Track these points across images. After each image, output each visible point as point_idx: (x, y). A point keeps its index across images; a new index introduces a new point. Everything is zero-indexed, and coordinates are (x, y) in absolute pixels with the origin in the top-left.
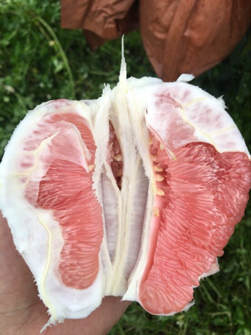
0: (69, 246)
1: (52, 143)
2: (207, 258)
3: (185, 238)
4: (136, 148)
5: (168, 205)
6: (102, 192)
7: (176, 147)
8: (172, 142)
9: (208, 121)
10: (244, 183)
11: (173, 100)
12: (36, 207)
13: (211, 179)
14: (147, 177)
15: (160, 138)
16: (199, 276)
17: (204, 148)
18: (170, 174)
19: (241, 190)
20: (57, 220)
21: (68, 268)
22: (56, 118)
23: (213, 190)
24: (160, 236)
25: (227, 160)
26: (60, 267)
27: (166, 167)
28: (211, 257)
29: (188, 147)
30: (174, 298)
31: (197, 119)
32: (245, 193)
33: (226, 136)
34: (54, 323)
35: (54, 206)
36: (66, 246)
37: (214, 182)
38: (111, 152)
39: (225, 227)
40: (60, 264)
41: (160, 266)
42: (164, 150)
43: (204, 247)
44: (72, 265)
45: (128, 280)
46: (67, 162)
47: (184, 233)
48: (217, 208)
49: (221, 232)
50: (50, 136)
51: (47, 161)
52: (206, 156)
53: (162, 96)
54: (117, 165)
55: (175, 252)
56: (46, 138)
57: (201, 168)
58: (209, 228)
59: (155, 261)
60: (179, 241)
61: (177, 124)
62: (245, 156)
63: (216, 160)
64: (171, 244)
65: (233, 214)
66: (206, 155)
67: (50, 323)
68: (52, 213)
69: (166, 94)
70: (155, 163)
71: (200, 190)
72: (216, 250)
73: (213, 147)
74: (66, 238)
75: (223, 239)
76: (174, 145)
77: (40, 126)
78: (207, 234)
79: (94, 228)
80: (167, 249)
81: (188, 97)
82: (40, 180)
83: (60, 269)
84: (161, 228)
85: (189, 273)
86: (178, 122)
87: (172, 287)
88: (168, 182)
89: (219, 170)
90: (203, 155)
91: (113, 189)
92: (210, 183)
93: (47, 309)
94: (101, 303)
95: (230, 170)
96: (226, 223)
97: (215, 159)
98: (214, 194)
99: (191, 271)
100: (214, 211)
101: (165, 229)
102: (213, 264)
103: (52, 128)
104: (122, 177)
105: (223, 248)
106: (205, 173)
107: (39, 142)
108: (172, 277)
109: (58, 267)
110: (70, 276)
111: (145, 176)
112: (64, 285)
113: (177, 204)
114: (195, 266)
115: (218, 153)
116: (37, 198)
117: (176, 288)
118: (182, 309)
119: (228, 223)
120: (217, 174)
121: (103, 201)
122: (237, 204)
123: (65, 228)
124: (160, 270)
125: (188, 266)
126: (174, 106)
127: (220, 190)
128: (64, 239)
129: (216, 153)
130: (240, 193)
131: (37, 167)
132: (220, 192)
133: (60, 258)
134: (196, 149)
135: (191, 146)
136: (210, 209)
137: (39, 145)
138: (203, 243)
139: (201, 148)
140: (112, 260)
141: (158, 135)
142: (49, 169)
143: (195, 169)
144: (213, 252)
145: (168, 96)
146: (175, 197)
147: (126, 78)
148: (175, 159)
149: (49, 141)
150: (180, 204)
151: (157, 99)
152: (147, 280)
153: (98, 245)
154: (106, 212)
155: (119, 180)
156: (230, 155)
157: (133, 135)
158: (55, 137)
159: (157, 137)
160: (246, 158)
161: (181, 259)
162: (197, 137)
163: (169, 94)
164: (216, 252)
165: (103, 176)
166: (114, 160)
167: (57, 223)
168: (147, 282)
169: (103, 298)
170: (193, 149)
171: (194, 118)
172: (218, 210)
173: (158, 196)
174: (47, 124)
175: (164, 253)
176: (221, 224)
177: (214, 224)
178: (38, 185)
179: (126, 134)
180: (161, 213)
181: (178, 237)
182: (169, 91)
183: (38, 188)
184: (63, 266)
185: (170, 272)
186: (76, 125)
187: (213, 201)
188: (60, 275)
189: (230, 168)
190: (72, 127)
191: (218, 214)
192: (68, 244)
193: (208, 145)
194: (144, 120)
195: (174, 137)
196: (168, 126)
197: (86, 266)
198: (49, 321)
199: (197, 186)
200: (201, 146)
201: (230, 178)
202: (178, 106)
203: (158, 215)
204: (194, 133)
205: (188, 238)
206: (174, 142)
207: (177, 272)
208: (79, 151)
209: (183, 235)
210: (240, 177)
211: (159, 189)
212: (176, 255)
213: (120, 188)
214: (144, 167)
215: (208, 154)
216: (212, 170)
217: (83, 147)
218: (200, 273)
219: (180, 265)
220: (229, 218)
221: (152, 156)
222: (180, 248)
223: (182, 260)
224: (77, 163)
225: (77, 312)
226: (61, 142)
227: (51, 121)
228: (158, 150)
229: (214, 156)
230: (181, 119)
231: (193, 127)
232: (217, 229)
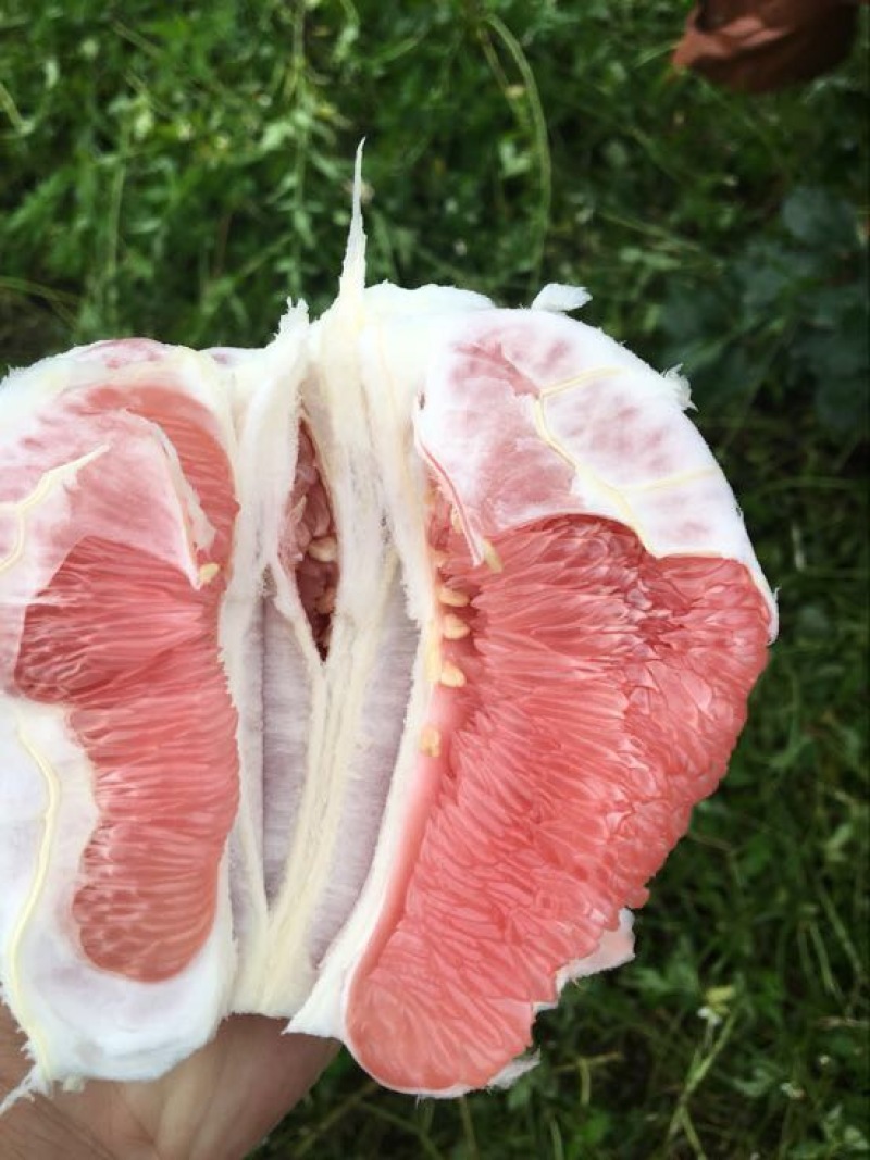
0: (111, 832)
1: (79, 482)
2: (586, 912)
3: (523, 837)
4: (384, 522)
5: (471, 718)
6: (264, 661)
7: (502, 527)
8: (492, 509)
9: (622, 446)
10: (732, 663)
11: (512, 369)
12: (11, 691)
13: (623, 643)
14: (413, 623)
15: (455, 493)
16: (558, 967)
17: (607, 536)
18: (486, 616)
19: (720, 688)
20: (81, 741)
21: (105, 907)
22: (105, 399)
23: (624, 680)
24: (434, 821)
25: (680, 584)
26: (79, 900)
27: (472, 591)
28: (601, 908)
29: (550, 531)
30: (464, 1039)
31: (586, 437)
32: (730, 697)
33: (678, 501)
34: (43, 1089)
35: (74, 692)
36: (101, 832)
37: (630, 655)
38: (299, 526)
39: (655, 807)
40: (79, 889)
41: (424, 921)
42: (463, 535)
43: (581, 873)
44: (121, 897)
45: (320, 966)
46: (126, 548)
47: (517, 818)
48: (632, 742)
49: (641, 822)
50: (76, 456)
51: (58, 541)
52: (610, 565)
53: (476, 351)
54: (315, 572)
55: (481, 879)
56: (60, 464)
57: (591, 602)
58: (604, 811)
59: (407, 908)
60: (501, 844)
61: (519, 449)
62: (743, 572)
63: (643, 578)
64: (470, 852)
65: (687, 765)
66: (610, 560)
67: (30, 1087)
68: (65, 718)
69: (489, 345)
70: (443, 577)
71: (582, 676)
72: (622, 883)
73: (633, 534)
74: (105, 803)
75: (647, 849)
76: (496, 521)
77: (45, 421)
78: (593, 828)
79: (208, 778)
80: (455, 871)
81: (563, 362)
82: (29, 600)
83: (78, 906)
84: (442, 796)
85: (522, 955)
86: (521, 444)
87: (462, 998)
88: (478, 643)
89: (651, 614)
90: (601, 558)
91: (299, 655)
92: (618, 655)
93: (23, 1038)
94: (215, 1035)
95: (688, 617)
96: (659, 794)
97: (642, 576)
98: (628, 695)
99: (528, 949)
100: (624, 752)
101: (456, 803)
102: (606, 932)
103: (84, 429)
104: (331, 616)
105: (647, 880)
106: (598, 619)
107: (35, 472)
108: (463, 964)
109: (71, 898)
110: (114, 934)
111: (406, 616)
112: (88, 961)
113: (503, 719)
114: (543, 933)
115: (652, 559)
116: (12, 664)
117: (472, 1000)
118: (493, 1075)
119: (666, 795)
120: (644, 627)
121: (262, 692)
122: (700, 732)
123: (106, 769)
124: (425, 938)
125: (521, 930)
126: (511, 389)
127: (648, 682)
128: (99, 806)
129: (646, 557)
130: (714, 697)
131: (21, 557)
132: (648, 688)
133: (80, 871)
134: (578, 543)
135: (560, 528)
136: (613, 744)
137: (35, 483)
138: (580, 857)
139: (596, 535)
140: (271, 893)
141: (447, 479)
142: (62, 568)
143: (571, 604)
144: (611, 893)
145: (496, 355)
146: (497, 694)
147: (363, 283)
148: (497, 567)
149: (68, 473)
150: (512, 719)
151: (459, 360)
152: (378, 970)
153: (216, 837)
154: (269, 730)
155: (321, 624)
156: (685, 565)
157: (377, 475)
158: (91, 463)
159: (444, 488)
160: (744, 580)
161: (500, 905)
162: (579, 499)
163: (499, 349)
164: (620, 893)
165: (266, 606)
166: (308, 555)
167: (79, 753)
168: (376, 975)
169: (224, 1020)
170: (570, 535)
171: (575, 432)
172: (637, 750)
173: (441, 686)
174: (70, 418)
175: (441, 882)
176: (643, 796)
177: (619, 796)
178: (22, 618)
179: (353, 471)
180: (447, 747)
181: (499, 830)
182: (500, 339)
183: (20, 629)
184: (91, 896)
185: (458, 946)
186: (162, 426)
187: (623, 717)
188: (77, 929)
189: (686, 610)
190: (150, 433)
191: (635, 763)
192: (110, 826)
193: (618, 529)
194: (409, 431)
195: (501, 493)
196: (486, 455)
197: (168, 902)
199: (573, 662)
200: (596, 528)
201: (686, 644)
202: (526, 389)
203: (436, 753)
204: (574, 484)
205: (531, 838)
206: (499, 511)
207: (481, 948)
208: (169, 516)
209: (516, 825)
210: (721, 644)
211: (448, 663)
212: (482, 892)
213: (324, 652)
214: (406, 586)
215: (616, 558)
216: (625, 610)
217: (184, 501)
218: (562, 960)
219: (494, 928)
220: (671, 780)
221: (433, 551)
222: (501, 867)
223: (504, 909)
224: (163, 556)
225: (122, 1057)
226: (112, 483)
227: (88, 407)
228: (451, 532)
229: (637, 565)
230: (534, 434)
231: (568, 461)
232: (628, 812)
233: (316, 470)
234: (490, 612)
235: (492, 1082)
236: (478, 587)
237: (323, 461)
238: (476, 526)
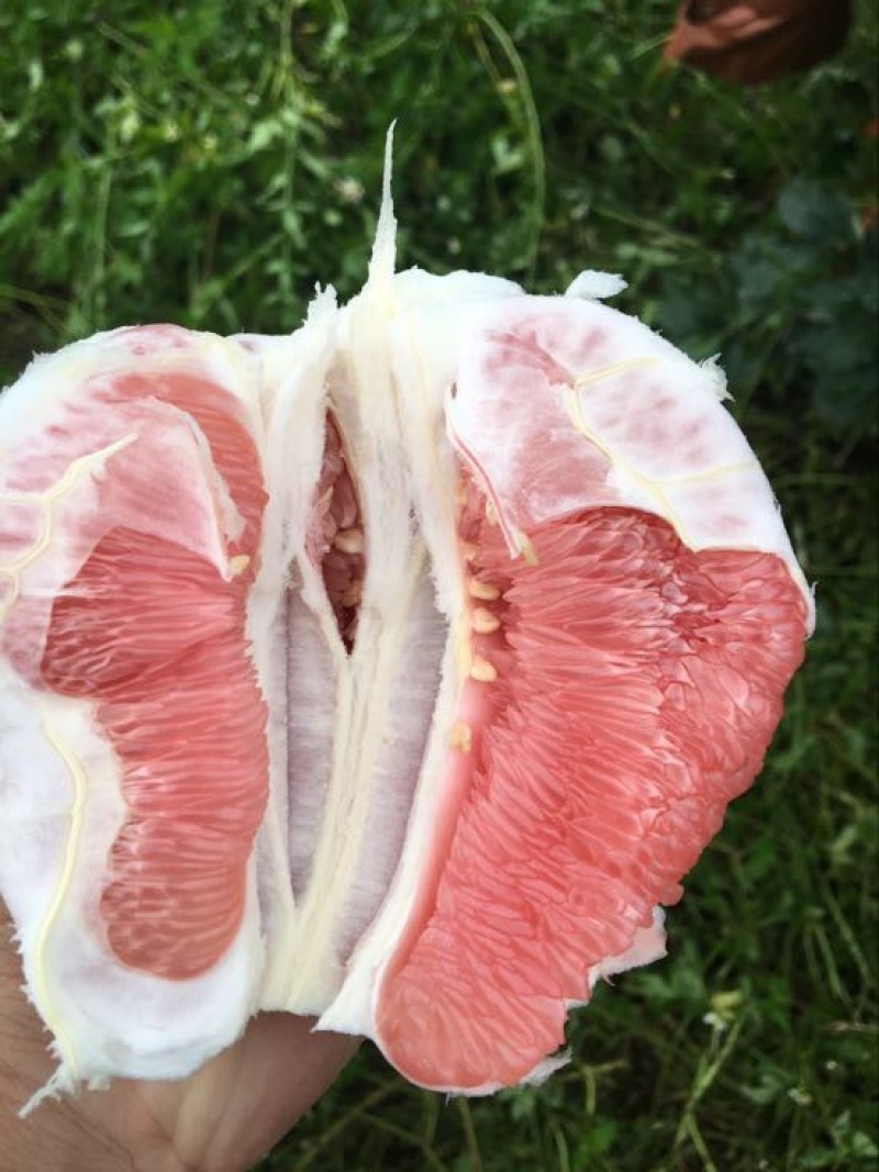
0: (140, 828)
1: (108, 471)
2: (620, 908)
3: (555, 833)
4: (412, 513)
5: (502, 713)
6: (288, 653)
7: (539, 519)
8: (527, 500)
9: (659, 437)
10: (769, 658)
11: (547, 358)
12: (36, 684)
13: (657, 637)
14: (443, 616)
15: (490, 486)
16: (589, 965)
17: (642, 528)
18: (517, 608)
19: (757, 683)
20: (108, 735)
21: (134, 904)
22: (132, 386)
23: (659, 675)
24: (466, 819)
25: (717, 578)
26: (106, 896)
27: (504, 584)
28: (634, 904)
29: (585, 522)
30: (496, 1035)
31: (622, 428)
32: (768, 693)
33: (715, 494)
34: (70, 1087)
35: (101, 686)
36: (130, 827)
37: (665, 649)
38: (325, 518)
39: (690, 803)
40: (107, 885)
41: (456, 918)
42: (498, 525)
43: (614, 870)
44: (149, 893)
45: (348, 963)
46: (154, 539)
47: (551, 816)
48: (668, 738)
49: (678, 820)
50: (103, 445)
51: (85, 532)
52: (645, 559)
53: (510, 339)
54: (342, 564)
55: (513, 875)
56: (88, 452)
57: (625, 596)
58: (638, 806)
59: (439, 905)
60: (532, 840)
61: (554, 439)
62: (780, 565)
63: (678, 573)
64: (502, 848)
65: (723, 761)
66: (645, 553)
67: (58, 1085)
68: (92, 713)
69: (523, 334)
70: (473, 570)
71: (616, 671)
72: (655, 879)
73: (669, 527)
74: (133, 798)
75: (681, 846)
76: (532, 513)
77: (72, 409)
78: (626, 823)
79: (236, 773)
80: (485, 866)
81: (598, 351)
82: (56, 592)
83: (105, 903)
84: (473, 792)
85: (556, 954)
86: (556, 435)
87: (494, 996)
88: (511, 637)
89: (686, 608)
90: (636, 551)
91: (326, 649)
92: (651, 650)
93: (50, 1037)
94: (243, 1033)
95: (722, 612)
96: (694, 791)
97: (678, 570)
98: (663, 690)
99: (562, 948)
100: (659, 748)
101: (487, 797)
102: (640, 930)
103: (111, 417)
104: (358, 609)
105: (680, 877)
106: (638, 614)
107: (61, 461)
108: (495, 962)
109: (98, 895)
110: (141, 932)
111: (435, 609)
112: (114, 958)
113: (535, 714)
114: (576, 929)
115: (689, 552)
116: (39, 656)
117: (505, 999)
118: (525, 1072)
119: (702, 790)
120: (679, 621)
121: (287, 687)
122: (736, 728)
123: (133, 764)
124: (455, 933)
125: (554, 928)
126: (547, 379)
127: (683, 676)
128: (127, 801)
129: (681, 550)
130: (751, 693)
131: (48, 547)
132: (683, 684)
133: (108, 866)
134: (612, 535)
135: (597, 520)
136: (647, 739)
137: (62, 472)
138: (614, 854)
139: (631, 528)
140: (298, 890)
141: (481, 469)
142: (91, 559)
143: (604, 598)
144: (645, 890)
145: (531, 343)
146: (529, 688)
147: (393, 269)
148: (532, 559)
149: (96, 462)
150: (542, 714)
151: (494, 348)
152: (407, 968)
153: (245, 832)
154: (293, 724)
155: (347, 617)
156: (723, 559)
157: (405, 465)
158: (120, 452)
159: (478, 479)
160: (782, 574)
161: (532, 902)
162: (615, 491)
163: (533, 336)
164: (654, 890)
165: (291, 598)
166: (333, 547)
167: (106, 747)
168: (408, 972)
169: (252, 1018)
170: (604, 528)
171: (611, 422)
172: (671, 746)
173: (472, 681)
174: (96, 405)
175: (473, 878)
176: (677, 792)
177: (654, 792)
178: (49, 610)
179: (381, 460)
180: (478, 742)
181: (531, 827)
182: (534, 327)
183: (46, 621)
184: (118, 893)
185: (489, 943)
186: (195, 415)
187: (657, 711)
188: (105, 926)
189: (723, 604)
190: (180, 422)
191: (670, 759)
192: (138, 822)
193: (654, 521)
194: (440, 420)
195: (536, 484)
196: (520, 446)
197: (197, 899)
198: (53, 1078)
199: (607, 656)
200: (632, 520)
201: (722, 639)
202: (561, 378)
203: (467, 748)
204: (610, 474)
205: (563, 834)
206: (535, 502)
207: (514, 946)
208: (199, 507)
209: (549, 822)
210: (757, 639)
211: (478, 658)
212: (514, 889)
213: (349, 645)
214: (435, 579)
215: (651, 551)
216: (661, 605)
217: (214, 490)
218: (594, 956)
219: (527, 925)
220: (706, 776)
221: (462, 543)
222: (533, 864)
223: (536, 905)
224: (191, 546)
225: (150, 1056)
226: (142, 472)
227: (114, 394)
228: (483, 524)
229: (672, 558)
230: (569, 425)
231: (606, 454)
232: (663, 809)
233: (343, 459)
234: (524, 605)
235: (524, 1080)
236: (511, 580)
237: (349, 450)
238: (511, 517)
